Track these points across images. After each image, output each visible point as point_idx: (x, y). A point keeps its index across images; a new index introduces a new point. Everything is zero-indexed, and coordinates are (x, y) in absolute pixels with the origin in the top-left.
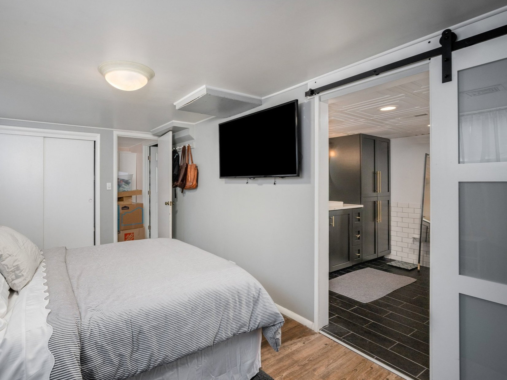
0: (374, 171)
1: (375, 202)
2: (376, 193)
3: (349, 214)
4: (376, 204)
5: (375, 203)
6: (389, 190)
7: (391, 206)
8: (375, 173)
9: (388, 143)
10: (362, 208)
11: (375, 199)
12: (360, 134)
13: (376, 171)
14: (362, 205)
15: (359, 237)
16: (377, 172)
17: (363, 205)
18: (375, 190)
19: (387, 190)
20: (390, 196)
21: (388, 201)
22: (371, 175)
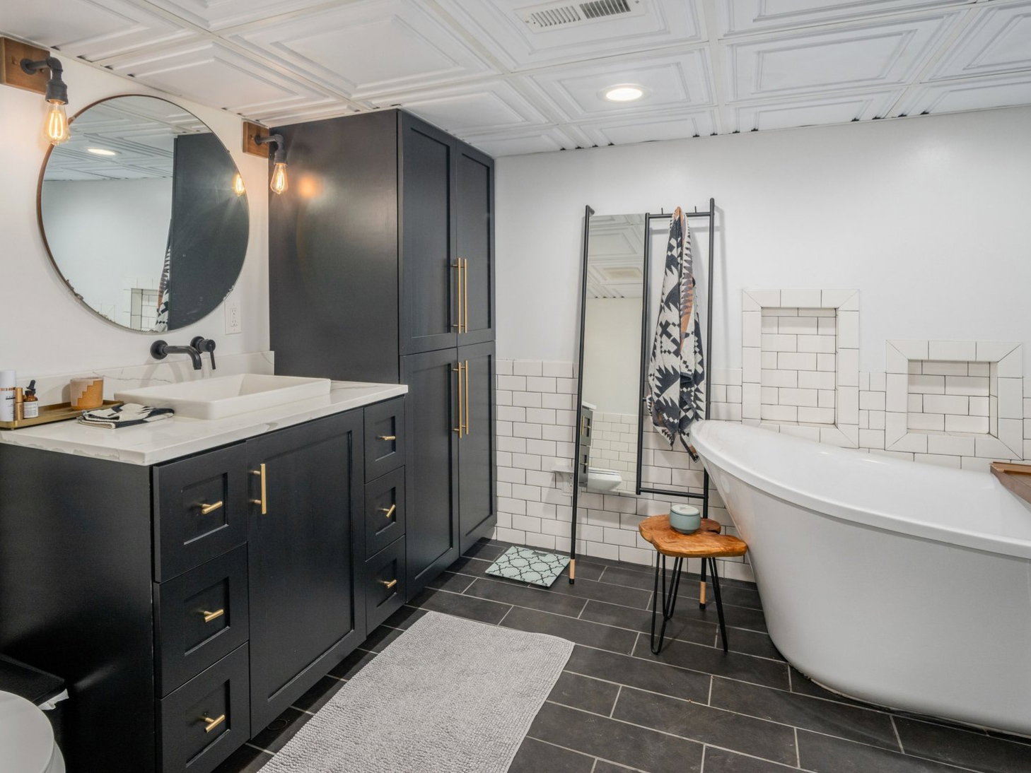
0: (445, 256)
1: (449, 365)
2: (451, 335)
3: (350, 432)
4: (452, 373)
5: (449, 370)
6: (490, 323)
7: (497, 373)
8: (449, 266)
9: (488, 169)
10: (403, 395)
11: (449, 357)
12: (397, 112)
13: (452, 258)
14: (405, 384)
15: (394, 512)
16: (456, 261)
17: (407, 386)
18: (449, 327)
19: (486, 325)
20: (492, 341)
21: (490, 356)
22: (439, 272)
